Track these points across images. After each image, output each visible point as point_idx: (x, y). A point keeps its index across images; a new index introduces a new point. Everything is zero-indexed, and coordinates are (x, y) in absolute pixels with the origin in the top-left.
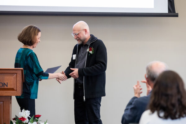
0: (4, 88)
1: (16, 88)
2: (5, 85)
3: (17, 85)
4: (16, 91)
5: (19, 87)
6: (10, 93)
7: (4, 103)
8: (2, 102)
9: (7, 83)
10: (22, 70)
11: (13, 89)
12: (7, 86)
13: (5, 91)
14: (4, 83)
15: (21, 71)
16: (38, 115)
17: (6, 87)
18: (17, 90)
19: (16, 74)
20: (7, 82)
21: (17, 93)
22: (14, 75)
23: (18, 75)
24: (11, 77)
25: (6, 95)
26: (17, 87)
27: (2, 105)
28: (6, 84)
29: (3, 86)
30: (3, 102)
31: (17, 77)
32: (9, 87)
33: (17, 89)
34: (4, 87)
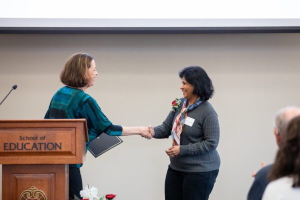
0: (55, 151)
1: (74, 151)
2: (57, 147)
3: (77, 146)
4: (75, 155)
5: (79, 149)
6: (65, 159)
7: (56, 175)
8: (53, 174)
9: (61, 143)
10: (84, 122)
11: (69, 153)
12: (60, 148)
13: (57, 157)
14: (56, 144)
15: (82, 124)
16: (112, 195)
17: (58, 150)
18: (77, 155)
19: (75, 128)
20: (60, 141)
21: (76, 158)
22: (72, 130)
23: (77, 130)
24: (66, 134)
25: (60, 163)
26: (77, 150)
27: (54, 179)
28: (59, 144)
29: (53, 147)
30: (55, 173)
31: (77, 133)
32: (63, 149)
33: (77, 152)
34: (56, 149)
